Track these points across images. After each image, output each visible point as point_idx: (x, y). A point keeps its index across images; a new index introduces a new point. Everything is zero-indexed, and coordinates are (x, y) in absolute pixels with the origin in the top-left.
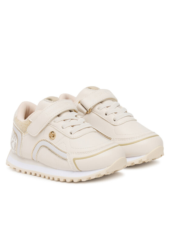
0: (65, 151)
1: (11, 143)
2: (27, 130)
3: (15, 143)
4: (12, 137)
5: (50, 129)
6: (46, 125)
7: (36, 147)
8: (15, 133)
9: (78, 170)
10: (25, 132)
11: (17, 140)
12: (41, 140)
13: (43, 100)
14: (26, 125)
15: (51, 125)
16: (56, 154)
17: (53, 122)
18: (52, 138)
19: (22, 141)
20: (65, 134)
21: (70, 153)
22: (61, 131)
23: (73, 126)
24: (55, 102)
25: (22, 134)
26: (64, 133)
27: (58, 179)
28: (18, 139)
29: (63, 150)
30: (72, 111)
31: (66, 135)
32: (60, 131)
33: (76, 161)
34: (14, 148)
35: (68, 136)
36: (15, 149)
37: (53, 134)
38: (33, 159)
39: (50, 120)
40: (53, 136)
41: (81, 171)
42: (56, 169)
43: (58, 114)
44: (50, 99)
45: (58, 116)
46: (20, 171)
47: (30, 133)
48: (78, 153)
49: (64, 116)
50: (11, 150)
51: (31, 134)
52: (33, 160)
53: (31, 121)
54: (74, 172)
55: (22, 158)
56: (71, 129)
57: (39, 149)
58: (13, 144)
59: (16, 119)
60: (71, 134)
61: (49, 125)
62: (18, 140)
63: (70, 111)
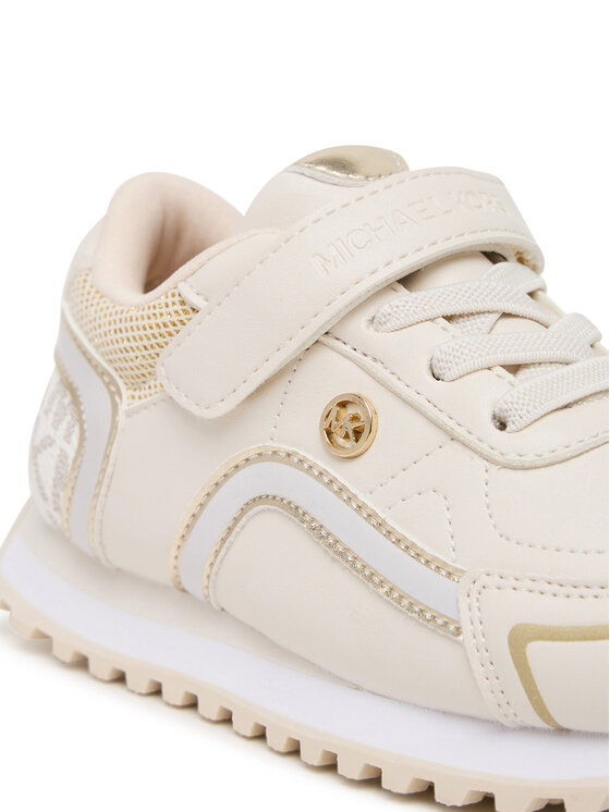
0: (448, 558)
1: (36, 451)
2: (160, 370)
3: (63, 456)
4: (47, 412)
5: (333, 376)
6: (304, 337)
7: (213, 501)
8: (68, 386)
9: (539, 723)
10: (140, 379)
11: (75, 438)
12: (252, 454)
13: (286, 170)
14: (156, 331)
15: (347, 349)
16: (370, 577)
17: (360, 323)
18: (348, 444)
19: (110, 443)
20: (451, 424)
21: (484, 579)
22: (420, 400)
23: (514, 369)
24: (374, 185)
25: (115, 394)
26: (443, 418)
27: (368, 767)
28: (82, 431)
29: (429, 551)
30: (505, 259)
31: (460, 432)
32: (410, 394)
33: (536, 650)
34: (49, 492)
35: (471, 439)
36: (56, 495)
37: (355, 418)
38: (186, 585)
39: (341, 302)
40: (358, 433)
41: (562, 731)
42: (358, 688)
43: (402, 267)
44: (339, 164)
45: (408, 280)
46: (82, 663)
47: (174, 393)
48: (555, 588)
49: (447, 288)
50: (30, 503)
51: (183, 401)
52: (184, 591)
53: (198, 301)
54: (499, 727)
55: (102, 570)
56: (496, 391)
57: (236, 520)
58: (49, 459)
59: (79, 285)
60: (503, 426)
61: (329, 340)
62: (82, 439)
63: (493, 257)
